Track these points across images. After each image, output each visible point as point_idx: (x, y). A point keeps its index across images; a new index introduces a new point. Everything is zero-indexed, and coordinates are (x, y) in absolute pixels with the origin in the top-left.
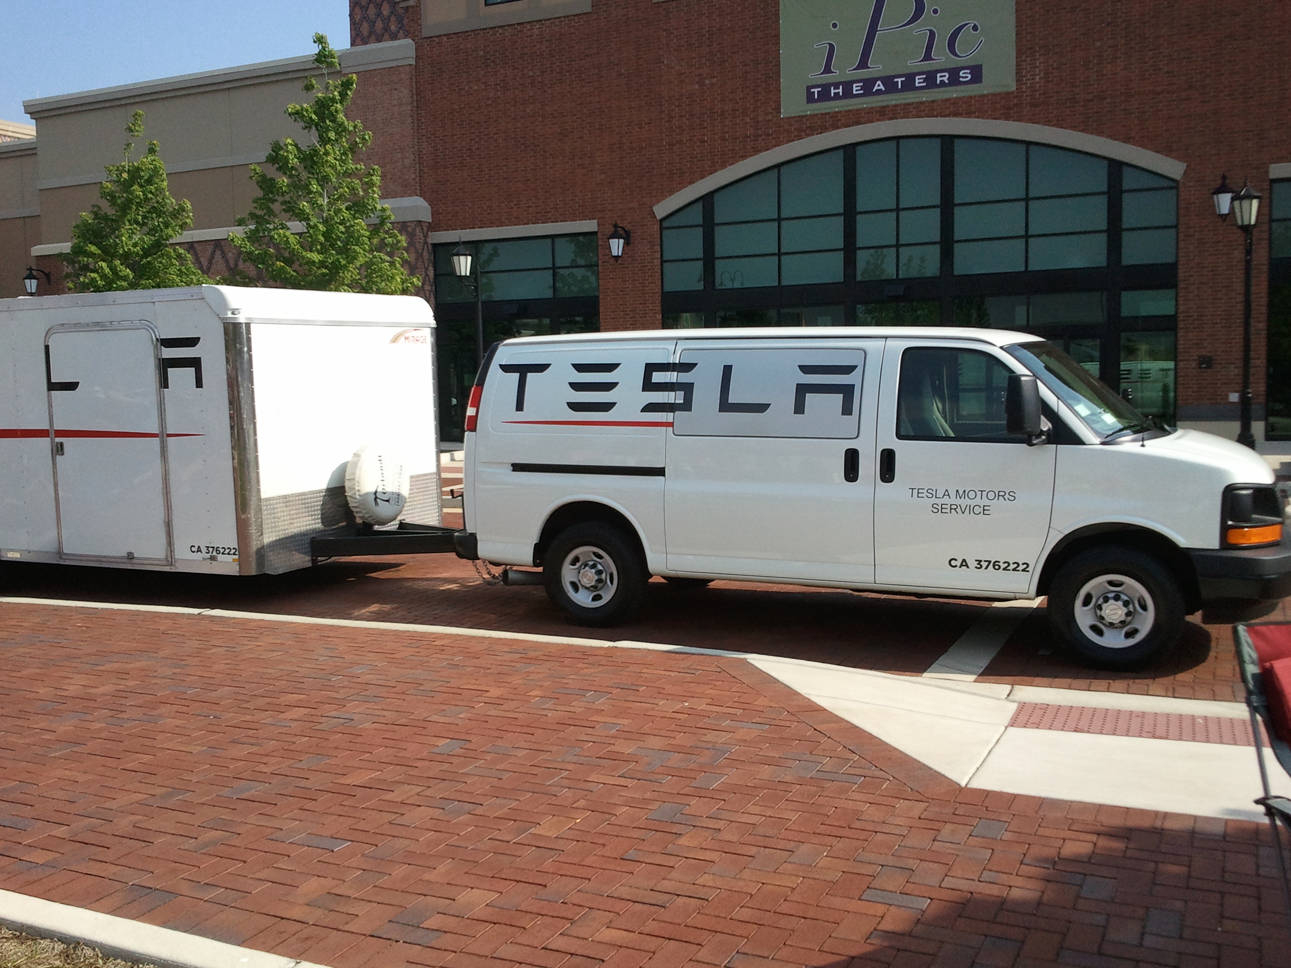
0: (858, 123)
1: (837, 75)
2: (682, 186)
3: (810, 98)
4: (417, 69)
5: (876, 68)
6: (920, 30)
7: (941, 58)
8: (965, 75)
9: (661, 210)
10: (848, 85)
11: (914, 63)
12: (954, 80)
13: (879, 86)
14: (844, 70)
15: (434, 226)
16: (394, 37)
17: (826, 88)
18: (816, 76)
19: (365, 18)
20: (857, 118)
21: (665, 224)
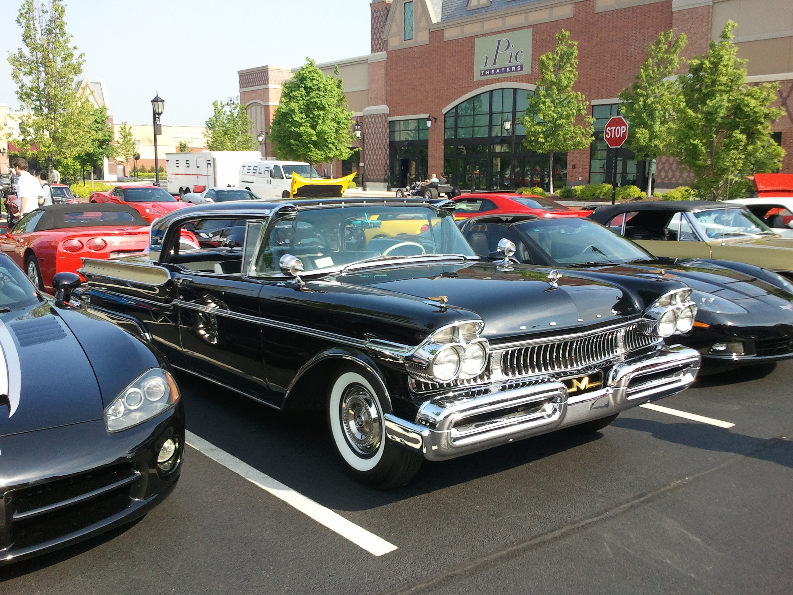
0: (492, 83)
1: (488, 67)
2: (450, 103)
3: (481, 75)
4: (387, 62)
5: (498, 65)
6: (508, 52)
7: (514, 62)
8: (519, 68)
9: (444, 111)
10: (490, 70)
11: (507, 64)
12: (516, 70)
13: (498, 71)
14: (490, 66)
15: (389, 115)
16: (382, 51)
17: (485, 71)
18: (483, 68)
19: (375, 44)
20: (492, 82)
21: (446, 116)
